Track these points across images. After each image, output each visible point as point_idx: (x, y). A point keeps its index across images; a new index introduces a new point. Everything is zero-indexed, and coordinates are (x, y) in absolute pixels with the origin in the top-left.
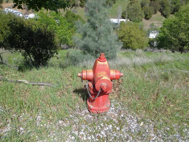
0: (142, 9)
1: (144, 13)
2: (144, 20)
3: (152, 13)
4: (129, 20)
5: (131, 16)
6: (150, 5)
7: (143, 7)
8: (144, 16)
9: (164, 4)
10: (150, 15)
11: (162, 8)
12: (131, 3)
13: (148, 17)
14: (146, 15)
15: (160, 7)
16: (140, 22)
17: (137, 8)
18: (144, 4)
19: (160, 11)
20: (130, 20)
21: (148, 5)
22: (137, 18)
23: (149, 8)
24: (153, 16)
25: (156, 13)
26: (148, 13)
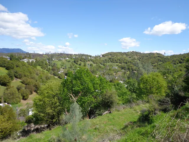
0: (19, 92)
1: (21, 95)
2: (22, 101)
3: (28, 94)
4: (6, 104)
5: (8, 99)
6: (25, 88)
7: (19, 91)
8: (22, 97)
9: (37, 86)
10: (27, 96)
11: (36, 89)
12: (7, 89)
13: (26, 97)
14: (24, 97)
15: (34, 88)
16: (19, 103)
17: (14, 92)
18: (20, 88)
19: (35, 91)
20: (8, 103)
21: (24, 88)
22: (15, 100)
23: (25, 90)
24: (30, 96)
25: (32, 93)
26: (25, 95)
